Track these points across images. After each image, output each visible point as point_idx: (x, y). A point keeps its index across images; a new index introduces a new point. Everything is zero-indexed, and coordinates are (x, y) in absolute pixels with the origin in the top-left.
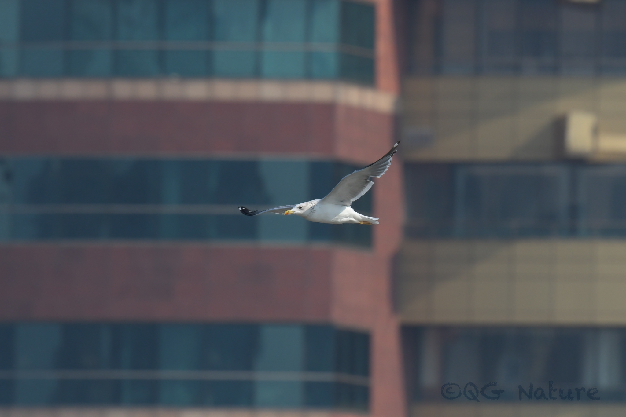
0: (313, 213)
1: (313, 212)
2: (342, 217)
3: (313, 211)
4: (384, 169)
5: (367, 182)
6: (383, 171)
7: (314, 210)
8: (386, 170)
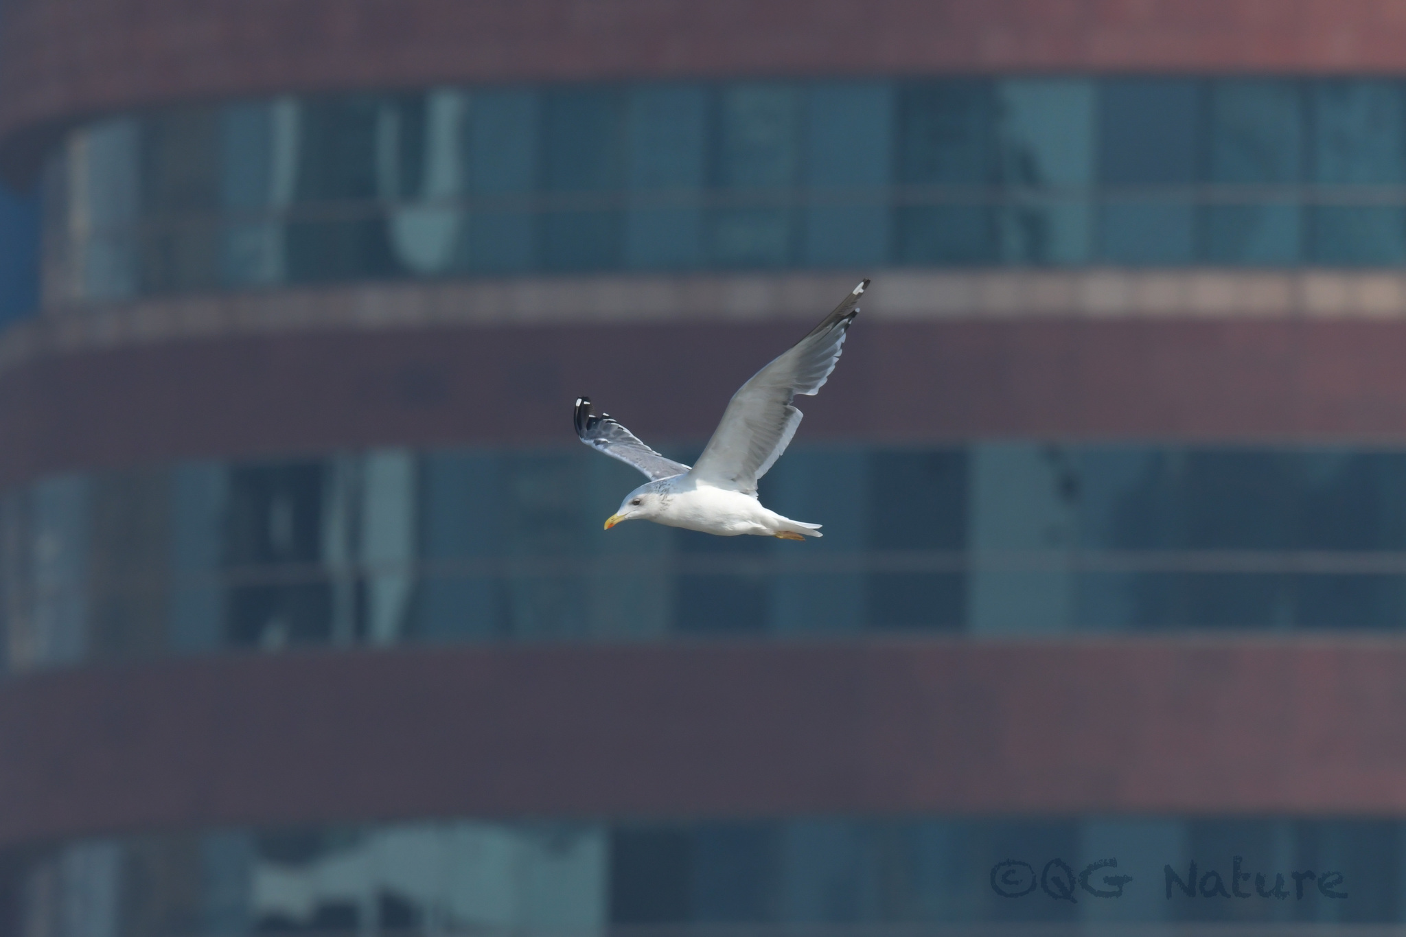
0: (667, 507)
1: (667, 505)
2: (734, 519)
3: (666, 502)
4: (827, 367)
5: (788, 413)
6: (824, 374)
7: (668, 501)
8: (831, 369)
